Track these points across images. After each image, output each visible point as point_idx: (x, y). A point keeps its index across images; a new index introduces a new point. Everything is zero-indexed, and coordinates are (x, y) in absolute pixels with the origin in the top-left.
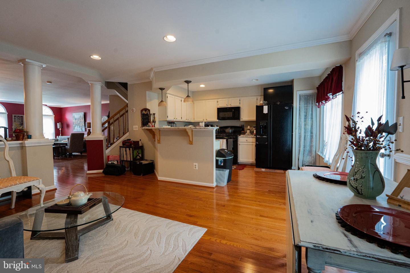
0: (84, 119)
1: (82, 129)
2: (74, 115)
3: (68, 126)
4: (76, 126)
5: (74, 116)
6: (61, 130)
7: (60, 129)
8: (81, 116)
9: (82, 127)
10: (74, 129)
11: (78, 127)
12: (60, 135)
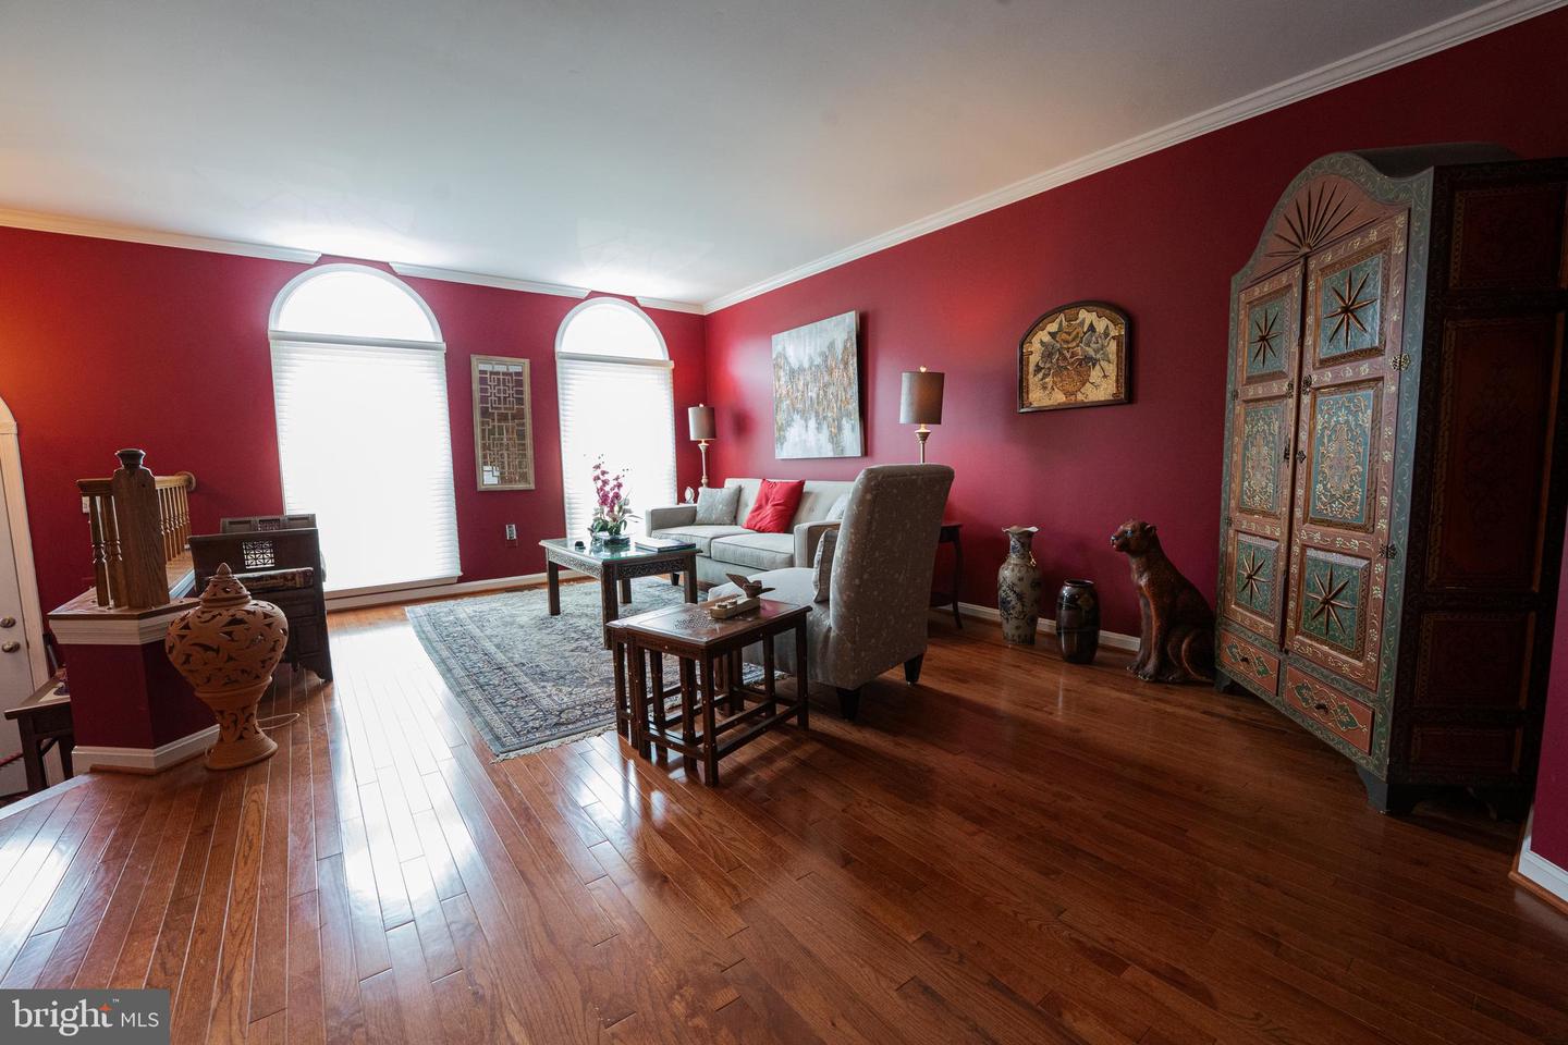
0: (853, 361)
1: (835, 438)
2: (780, 348)
3: (743, 424)
4: (797, 417)
5: (780, 355)
6: (707, 449)
7: (702, 446)
8: (832, 346)
9: (840, 428)
10: (782, 440)
11: (812, 423)
12: (704, 480)
